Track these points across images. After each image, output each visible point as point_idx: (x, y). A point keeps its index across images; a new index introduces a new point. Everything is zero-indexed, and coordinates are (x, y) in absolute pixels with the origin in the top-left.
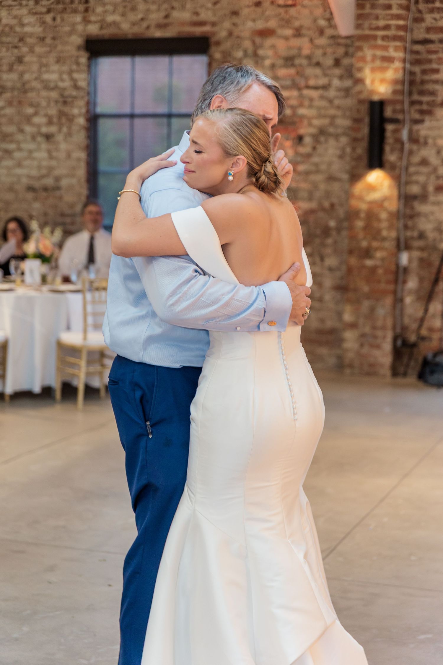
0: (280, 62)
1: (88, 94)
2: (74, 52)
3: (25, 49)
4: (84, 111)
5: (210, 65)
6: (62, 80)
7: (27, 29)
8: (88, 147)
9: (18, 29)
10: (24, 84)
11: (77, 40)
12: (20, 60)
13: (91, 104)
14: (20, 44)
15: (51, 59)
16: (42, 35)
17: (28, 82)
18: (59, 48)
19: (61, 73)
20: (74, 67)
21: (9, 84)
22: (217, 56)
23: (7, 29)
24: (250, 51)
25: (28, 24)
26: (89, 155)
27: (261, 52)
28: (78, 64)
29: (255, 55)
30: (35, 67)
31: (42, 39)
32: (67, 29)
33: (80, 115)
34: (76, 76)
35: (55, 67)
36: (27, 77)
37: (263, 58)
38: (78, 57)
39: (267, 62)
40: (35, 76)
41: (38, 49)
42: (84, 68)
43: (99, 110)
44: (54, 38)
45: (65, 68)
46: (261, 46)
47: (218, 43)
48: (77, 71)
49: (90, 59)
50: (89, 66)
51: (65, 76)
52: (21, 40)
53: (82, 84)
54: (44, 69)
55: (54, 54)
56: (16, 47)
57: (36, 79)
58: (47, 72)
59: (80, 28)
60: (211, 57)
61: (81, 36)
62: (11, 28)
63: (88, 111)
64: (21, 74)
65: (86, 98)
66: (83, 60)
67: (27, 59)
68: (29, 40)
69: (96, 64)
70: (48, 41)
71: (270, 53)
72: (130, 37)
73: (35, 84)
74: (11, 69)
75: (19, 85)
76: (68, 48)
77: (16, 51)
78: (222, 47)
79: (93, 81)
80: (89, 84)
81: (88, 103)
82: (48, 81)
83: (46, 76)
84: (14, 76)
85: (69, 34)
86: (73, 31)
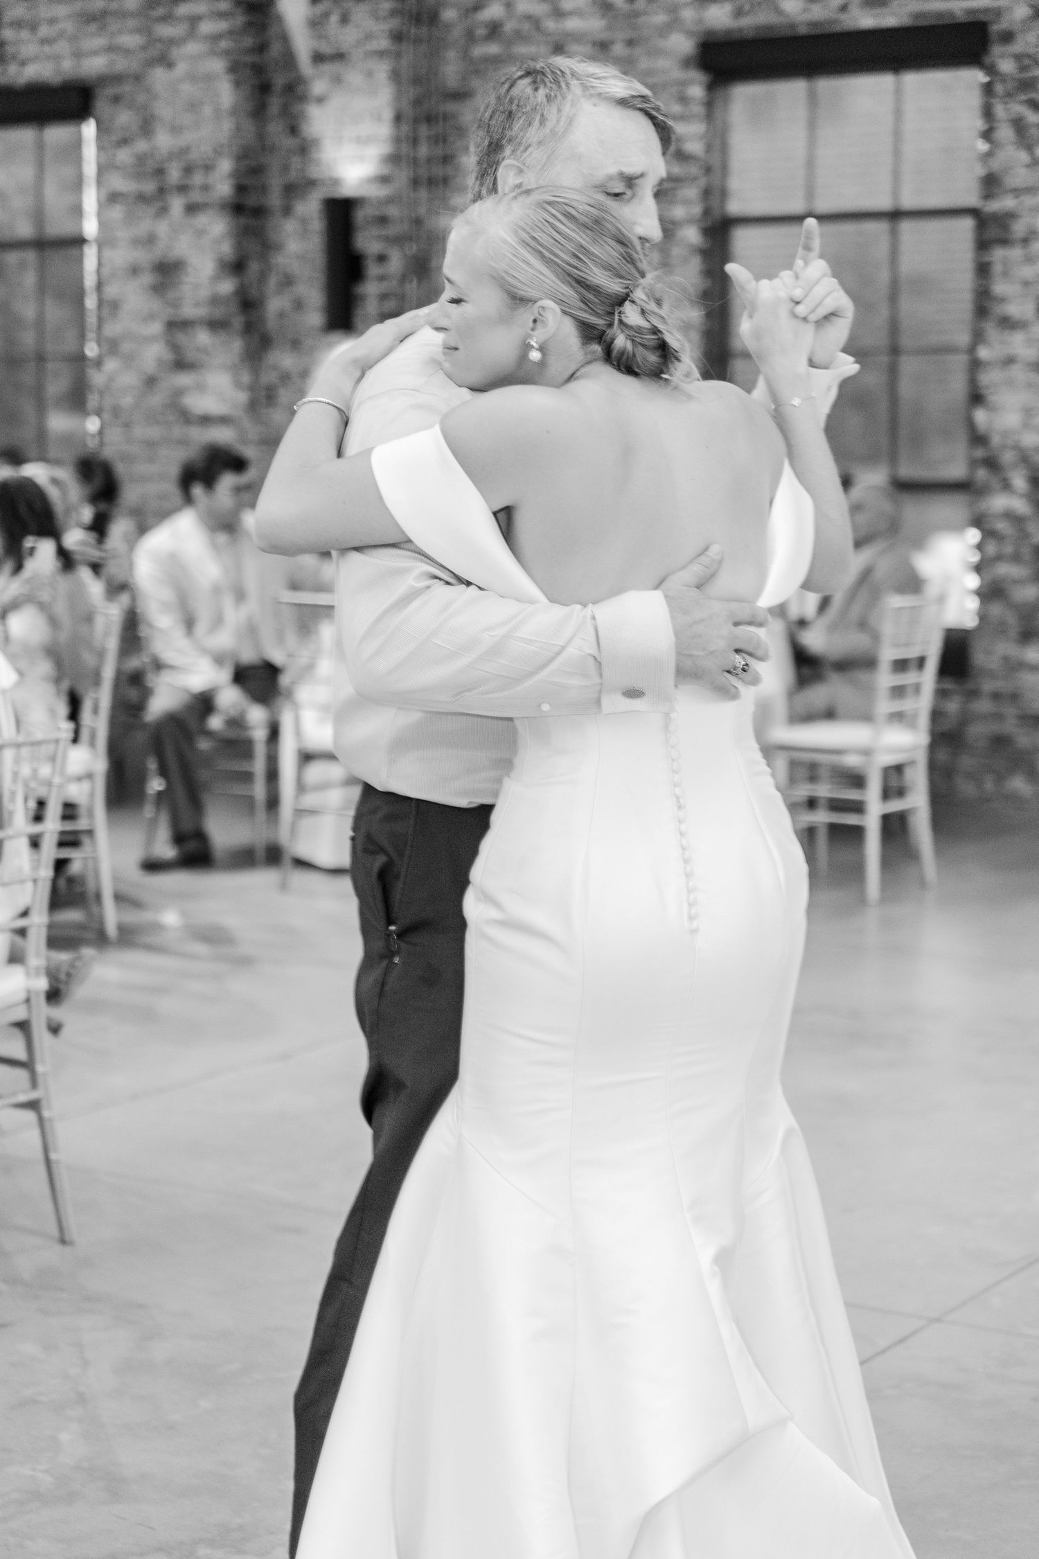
1: (708, 170)
2: (677, 74)
4: (697, 210)
5: (988, 89)
7: (572, 24)
8: (706, 296)
9: (550, 25)
11: (683, 44)
13: (714, 193)
16: (604, 36)
22: (1007, 66)
23: (526, 26)
25: (575, 13)
26: (709, 315)
28: (683, 99)
31: (604, 46)
32: (660, 18)
33: (690, 221)
38: (684, 84)
42: (698, 109)
43: (735, 207)
44: (630, 43)
47: (1008, 37)
48: (681, 118)
49: (711, 87)
50: (709, 104)
53: (694, 147)
59: (688, 14)
60: (991, 70)
61: (689, 33)
62: (535, 21)
63: (707, 212)
65: (703, 182)
66: (697, 91)
68: (576, 50)
69: (726, 101)
70: (618, 49)
72: (803, 30)
76: (662, 63)
78: (1017, 47)
79: (718, 141)
80: (709, 148)
81: (707, 193)
85: (665, 30)
86: (674, 24)
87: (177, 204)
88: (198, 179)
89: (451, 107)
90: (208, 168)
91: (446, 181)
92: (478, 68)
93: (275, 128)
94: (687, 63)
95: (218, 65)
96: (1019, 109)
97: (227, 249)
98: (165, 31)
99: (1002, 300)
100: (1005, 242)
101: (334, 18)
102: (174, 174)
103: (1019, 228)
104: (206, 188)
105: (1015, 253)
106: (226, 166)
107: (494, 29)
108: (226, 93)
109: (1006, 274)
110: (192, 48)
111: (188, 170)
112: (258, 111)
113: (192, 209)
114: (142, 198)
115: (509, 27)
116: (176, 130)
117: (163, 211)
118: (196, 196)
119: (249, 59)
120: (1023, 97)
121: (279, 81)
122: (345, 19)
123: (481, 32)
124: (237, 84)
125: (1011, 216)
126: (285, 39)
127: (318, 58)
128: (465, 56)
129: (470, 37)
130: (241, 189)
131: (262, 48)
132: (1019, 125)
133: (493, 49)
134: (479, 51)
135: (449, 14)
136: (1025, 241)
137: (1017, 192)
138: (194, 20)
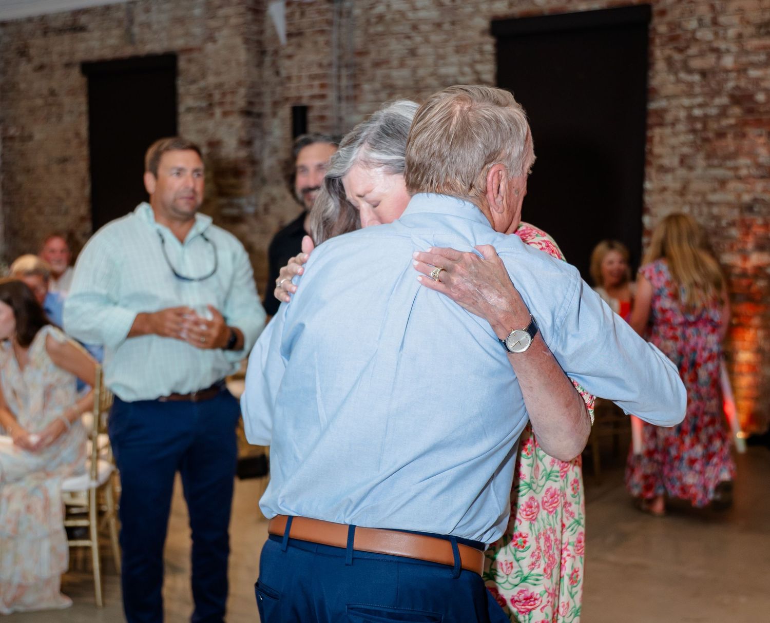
0: (750, 30)
2: (478, 39)
3: (418, 39)
6: (463, 74)
7: (422, 14)
9: (410, 15)
10: (417, 82)
11: (482, 23)
12: (413, 53)
14: (413, 34)
15: (450, 49)
16: (439, 20)
17: (423, 79)
18: (460, 33)
19: (461, 65)
20: (478, 57)
21: (400, 83)
22: (663, 30)
23: (397, 16)
24: (708, 18)
25: (423, 8)
27: (722, 19)
28: (481, 52)
29: (715, 22)
30: (430, 60)
31: (439, 25)
32: (469, 9)
34: (479, 67)
35: (454, 59)
36: (421, 72)
37: (726, 28)
38: (481, 44)
39: (731, 33)
40: (431, 70)
41: (434, 38)
42: (490, 57)
44: (453, 23)
45: (467, 59)
46: (724, 12)
47: (663, 13)
48: (481, 62)
49: (496, 45)
50: (496, 54)
51: (467, 69)
52: (415, 27)
54: (441, 62)
55: (453, 43)
56: (409, 37)
57: (433, 74)
58: (445, 65)
59: (484, 7)
61: (485, 17)
62: (402, 14)
64: (414, 70)
66: (489, 47)
67: (421, 50)
68: (424, 28)
70: (446, 26)
71: (735, 20)
72: (546, 13)
73: (432, 81)
74: (402, 65)
75: (411, 83)
76: (470, 33)
77: (408, 42)
78: (669, 18)
82: (447, 76)
83: (443, 71)
84: (405, 72)
85: (471, 16)
86: (477, 12)
87: (218, 111)
88: (228, 98)
89: (358, 59)
90: (233, 93)
91: (355, 98)
92: (372, 38)
93: (268, 73)
94: (483, 33)
95: (238, 41)
96: (668, 52)
97: (243, 134)
98: (213, 23)
99: (660, 156)
100: (661, 125)
101: (297, 15)
102: (217, 97)
103: (669, 117)
104: (232, 103)
105: (668, 131)
106: (242, 91)
107: (381, 18)
108: (243, 55)
109: (662, 142)
110: (225, 32)
111: (224, 94)
112: (260, 64)
113: (225, 114)
114: (201, 109)
115: (389, 17)
116: (218, 74)
117: (212, 115)
118: (228, 108)
119: (255, 37)
120: (671, 46)
121: (270, 48)
122: (303, 14)
123: (373, 20)
124: (248, 50)
125: (664, 111)
126: (273, 27)
127: (289, 35)
128: (366, 32)
129: (368, 22)
130: (251, 103)
131: (261, 32)
132: (669, 61)
133: (380, 28)
134: (372, 30)
135: (357, 12)
136: (673, 124)
137: (668, 97)
138: (227, 18)
